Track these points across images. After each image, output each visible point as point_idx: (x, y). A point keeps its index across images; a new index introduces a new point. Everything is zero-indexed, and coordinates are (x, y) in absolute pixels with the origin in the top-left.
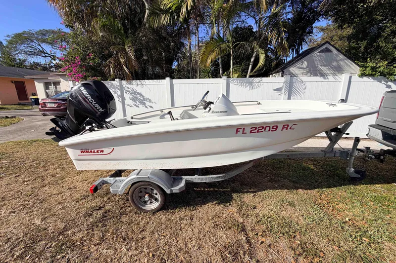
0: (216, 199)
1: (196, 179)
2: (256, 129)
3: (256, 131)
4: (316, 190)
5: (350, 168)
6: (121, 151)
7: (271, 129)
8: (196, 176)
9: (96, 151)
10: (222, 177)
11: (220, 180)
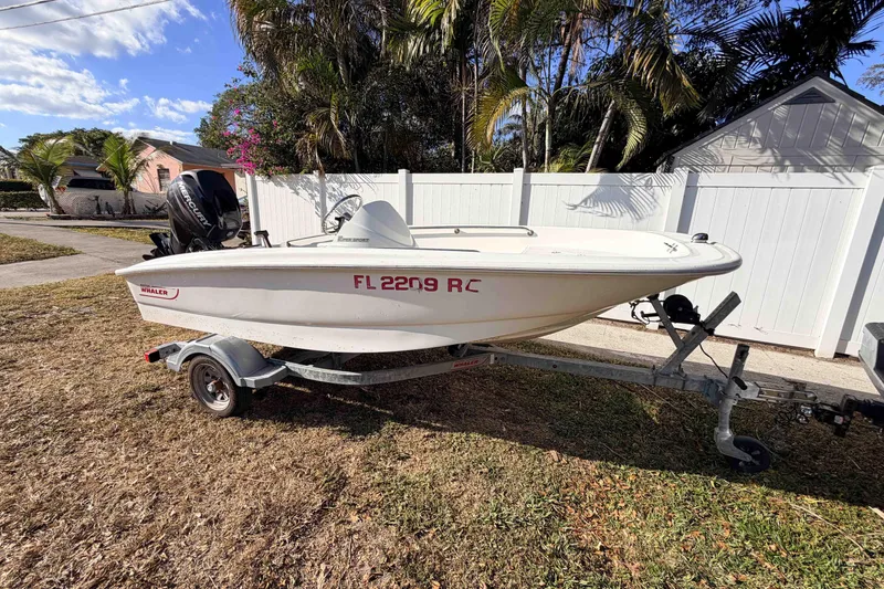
0: (346, 423)
1: (308, 371)
2: (392, 282)
3: (393, 285)
4: (598, 463)
5: (722, 429)
6: (191, 295)
7: (424, 286)
8: (310, 367)
9: (158, 290)
10: (355, 378)
11: (349, 383)
